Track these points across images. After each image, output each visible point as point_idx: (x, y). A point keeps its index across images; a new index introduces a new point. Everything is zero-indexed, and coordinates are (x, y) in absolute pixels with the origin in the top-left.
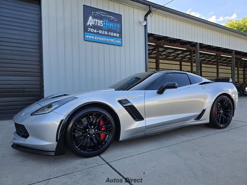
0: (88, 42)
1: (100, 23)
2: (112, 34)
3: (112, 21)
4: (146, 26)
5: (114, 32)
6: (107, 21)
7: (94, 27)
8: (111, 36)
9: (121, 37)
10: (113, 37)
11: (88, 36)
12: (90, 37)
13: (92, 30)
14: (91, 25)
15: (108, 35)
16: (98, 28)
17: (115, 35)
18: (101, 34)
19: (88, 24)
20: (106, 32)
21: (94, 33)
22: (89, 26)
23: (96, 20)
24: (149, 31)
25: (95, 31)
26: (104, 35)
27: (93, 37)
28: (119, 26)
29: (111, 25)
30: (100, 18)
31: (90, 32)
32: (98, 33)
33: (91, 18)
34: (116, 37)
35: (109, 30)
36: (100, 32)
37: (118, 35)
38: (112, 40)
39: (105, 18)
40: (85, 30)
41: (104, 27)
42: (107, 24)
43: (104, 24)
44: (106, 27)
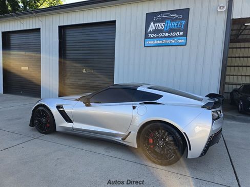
0: (148, 47)
1: (161, 26)
2: (174, 34)
3: (177, 19)
5: (179, 30)
7: (154, 32)
8: (172, 37)
9: (185, 35)
10: (175, 36)
11: (147, 42)
12: (150, 42)
13: (152, 35)
14: (151, 31)
15: (169, 37)
16: (161, 31)
17: (178, 34)
18: (162, 37)
19: (149, 30)
20: (167, 34)
21: (154, 37)
22: (151, 33)
23: (157, 24)
25: (155, 36)
26: (165, 37)
27: (152, 42)
28: (183, 22)
29: (174, 25)
30: (162, 20)
31: (151, 38)
32: (158, 37)
33: (152, 23)
34: (179, 36)
35: (171, 31)
36: (160, 35)
37: (182, 33)
38: (174, 41)
39: (167, 19)
40: (146, 37)
41: (165, 29)
42: (168, 25)
43: (166, 25)
44: (168, 29)
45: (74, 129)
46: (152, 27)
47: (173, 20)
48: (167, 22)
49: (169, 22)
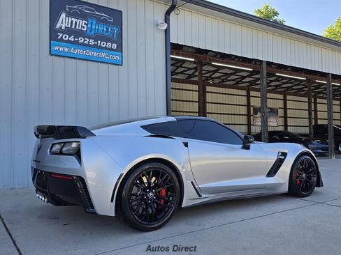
0: (58, 58)
1: (81, 24)
2: (103, 44)
3: (105, 22)
4: (167, 32)
5: (108, 40)
6: (94, 22)
7: (69, 31)
8: (101, 47)
9: (120, 49)
10: (106, 48)
11: (57, 48)
12: (61, 49)
13: (65, 37)
14: (63, 28)
15: (95, 46)
17: (109, 45)
18: (83, 44)
19: (58, 26)
20: (92, 42)
21: (68, 41)
22: (60, 30)
23: (74, 20)
24: (173, 40)
25: (72, 39)
26: (89, 45)
27: (66, 49)
28: (116, 30)
29: (102, 28)
30: (82, 16)
31: (61, 40)
32: (76, 43)
33: (63, 15)
34: (111, 49)
35: (98, 37)
36: (81, 40)
37: (114, 46)
38: (104, 55)
40: (53, 37)
41: (88, 31)
42: (94, 27)
43: (89, 26)
44: (93, 32)
46: (64, 21)
47: (99, 20)
48: (90, 21)
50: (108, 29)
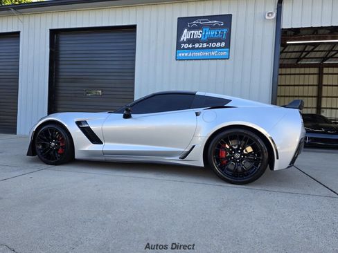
0: (180, 61)
1: (197, 34)
2: (214, 45)
3: (217, 27)
5: (218, 41)
7: (189, 41)
8: (212, 48)
9: (228, 46)
10: (216, 48)
11: (180, 55)
12: (183, 54)
13: (186, 46)
14: (185, 40)
15: (207, 48)
16: (198, 41)
17: (218, 45)
18: (198, 48)
19: (182, 39)
20: (205, 45)
21: (188, 49)
22: (183, 42)
23: (193, 32)
24: (284, 26)
25: (190, 46)
26: (202, 48)
27: (186, 54)
28: (225, 31)
29: (213, 33)
30: (199, 27)
31: (184, 49)
32: (194, 48)
33: (186, 31)
34: (220, 48)
35: (210, 40)
36: (197, 45)
37: (223, 44)
38: (213, 53)
39: (205, 26)
40: (178, 47)
41: (203, 38)
42: (207, 33)
43: (204, 33)
44: (206, 38)
45: (104, 153)
46: (186, 35)
47: (212, 27)
48: (204, 30)
49: (208, 29)
50: (218, 32)
